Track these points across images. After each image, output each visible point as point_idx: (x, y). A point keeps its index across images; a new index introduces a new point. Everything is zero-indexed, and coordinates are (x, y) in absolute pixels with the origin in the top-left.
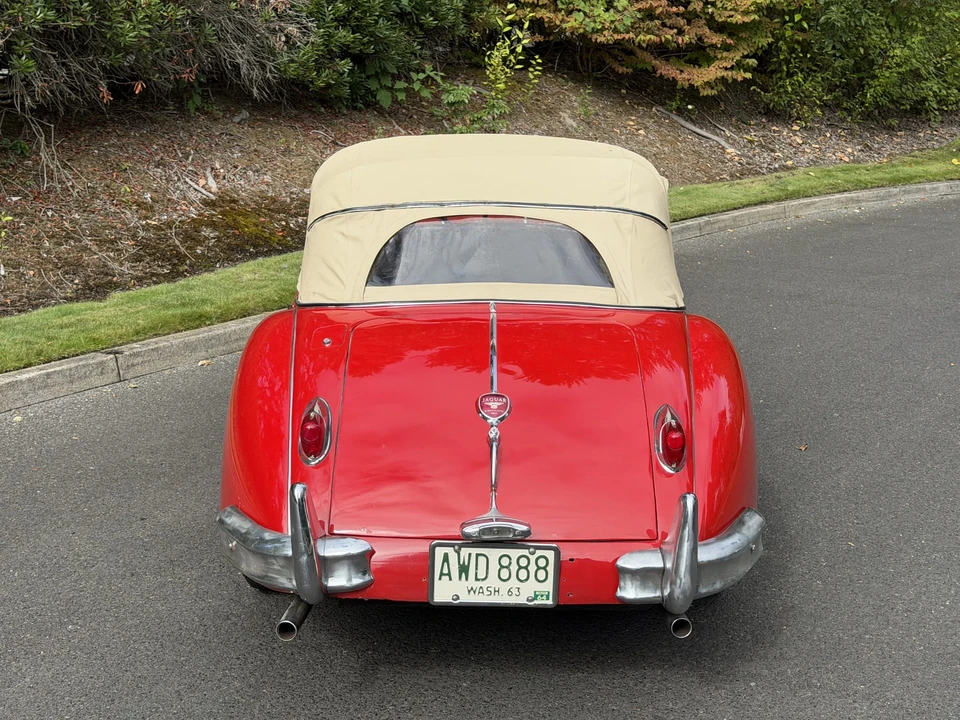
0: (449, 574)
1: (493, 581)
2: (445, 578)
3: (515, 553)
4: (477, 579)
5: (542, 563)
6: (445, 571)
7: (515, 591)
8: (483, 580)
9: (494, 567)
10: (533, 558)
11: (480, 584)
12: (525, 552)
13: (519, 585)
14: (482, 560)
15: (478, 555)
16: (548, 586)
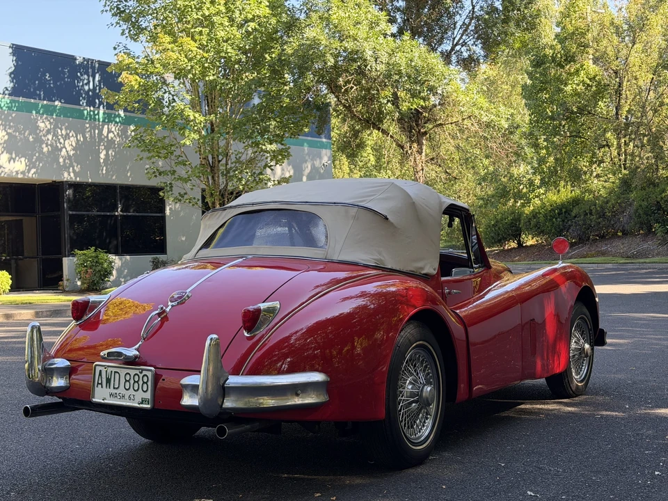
0: (101, 384)
1: (122, 390)
2: (100, 386)
3: (133, 372)
4: (114, 388)
5: (145, 380)
6: (100, 382)
7: (132, 397)
8: (117, 388)
9: (123, 381)
10: (141, 376)
11: (115, 391)
12: (137, 372)
13: (134, 393)
14: (117, 375)
15: (115, 372)
16: (148, 395)
